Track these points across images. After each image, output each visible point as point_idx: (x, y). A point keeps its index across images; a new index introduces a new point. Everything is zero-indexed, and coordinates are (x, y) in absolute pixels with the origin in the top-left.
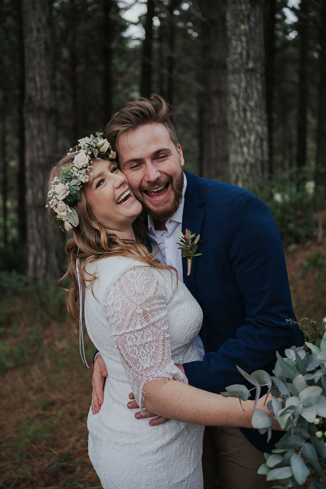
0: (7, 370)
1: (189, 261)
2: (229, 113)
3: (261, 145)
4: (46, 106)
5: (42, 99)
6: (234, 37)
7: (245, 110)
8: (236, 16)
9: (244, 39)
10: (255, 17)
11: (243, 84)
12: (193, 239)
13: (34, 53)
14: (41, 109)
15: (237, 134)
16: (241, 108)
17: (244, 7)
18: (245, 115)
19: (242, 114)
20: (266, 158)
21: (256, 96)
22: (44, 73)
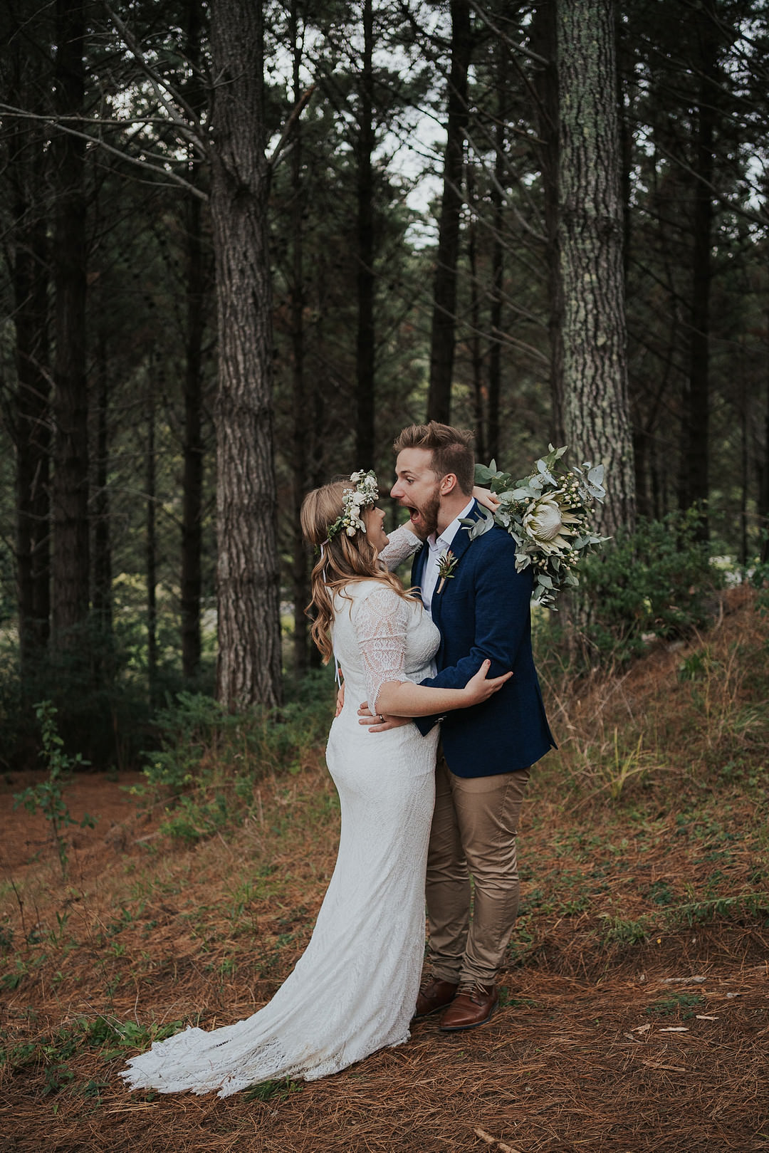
0: (197, 840)
1: (443, 580)
2: (567, 419)
3: (622, 474)
4: (255, 405)
5: (248, 392)
6: (573, 294)
7: (592, 415)
8: (574, 259)
9: (590, 297)
10: (607, 260)
11: (589, 372)
12: (452, 561)
13: (234, 313)
14: (245, 409)
15: (581, 456)
16: (586, 412)
17: (588, 245)
18: (593, 424)
19: (588, 421)
20: (631, 495)
21: (610, 390)
22: (251, 346)
